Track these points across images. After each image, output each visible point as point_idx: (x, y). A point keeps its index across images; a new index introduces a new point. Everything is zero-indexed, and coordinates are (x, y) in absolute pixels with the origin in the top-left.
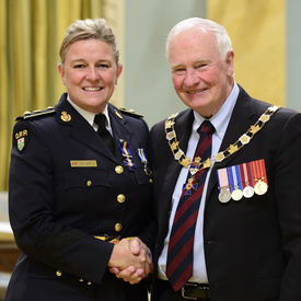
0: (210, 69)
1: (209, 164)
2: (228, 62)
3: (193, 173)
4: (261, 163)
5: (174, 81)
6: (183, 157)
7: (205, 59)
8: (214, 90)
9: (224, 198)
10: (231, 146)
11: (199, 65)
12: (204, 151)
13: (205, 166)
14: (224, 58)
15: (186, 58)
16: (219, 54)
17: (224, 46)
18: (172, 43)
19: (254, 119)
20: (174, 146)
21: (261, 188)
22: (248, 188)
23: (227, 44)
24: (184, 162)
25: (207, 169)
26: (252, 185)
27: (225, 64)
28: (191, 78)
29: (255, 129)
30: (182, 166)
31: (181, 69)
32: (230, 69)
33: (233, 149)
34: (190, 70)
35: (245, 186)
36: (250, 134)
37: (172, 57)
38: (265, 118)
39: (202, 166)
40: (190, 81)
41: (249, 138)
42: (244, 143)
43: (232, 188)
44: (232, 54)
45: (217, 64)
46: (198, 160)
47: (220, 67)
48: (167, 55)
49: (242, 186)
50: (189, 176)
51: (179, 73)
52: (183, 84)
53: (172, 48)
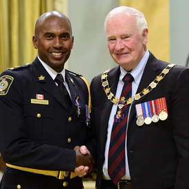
0: (131, 39)
1: (130, 101)
2: (144, 35)
3: (120, 108)
4: (163, 99)
5: (109, 47)
6: (113, 98)
7: (128, 33)
8: (133, 53)
9: (140, 123)
10: (145, 90)
11: (124, 37)
12: (127, 93)
13: (128, 103)
14: (141, 33)
15: (116, 32)
16: (138, 30)
17: (141, 25)
18: (108, 22)
19: (159, 72)
20: (107, 91)
21: (164, 116)
22: (155, 116)
23: (143, 24)
24: (114, 101)
25: (130, 105)
26: (158, 114)
27: (141, 37)
28: (119, 45)
29: (159, 78)
30: (113, 104)
31: (112, 39)
32: (145, 40)
33: (146, 92)
34: (119, 40)
35: (153, 115)
36: (156, 82)
37: (107, 31)
38: (166, 71)
39: (126, 103)
40: (118, 47)
41: (156, 84)
42: (152, 88)
43: (145, 116)
44: (147, 30)
45: (136, 37)
46: (123, 99)
47: (138, 39)
48: (105, 29)
49: (151, 115)
50: (118, 109)
51: (112, 41)
52: (114, 49)
53: (108, 26)
